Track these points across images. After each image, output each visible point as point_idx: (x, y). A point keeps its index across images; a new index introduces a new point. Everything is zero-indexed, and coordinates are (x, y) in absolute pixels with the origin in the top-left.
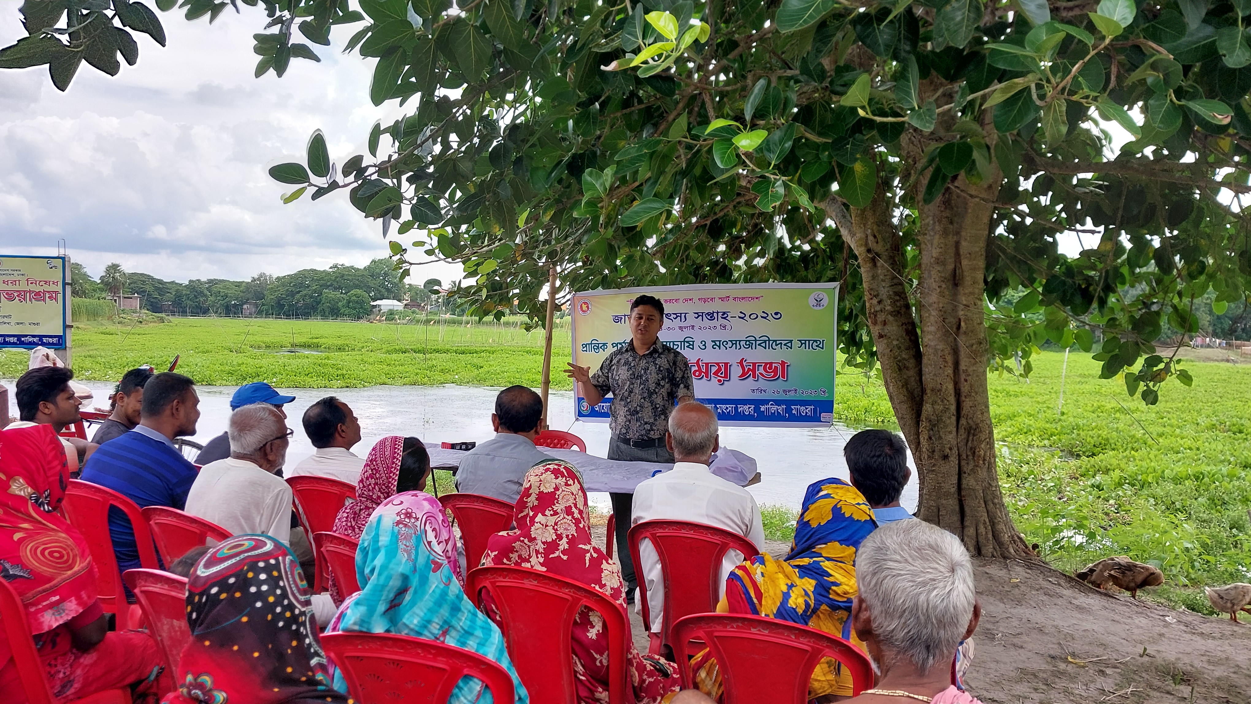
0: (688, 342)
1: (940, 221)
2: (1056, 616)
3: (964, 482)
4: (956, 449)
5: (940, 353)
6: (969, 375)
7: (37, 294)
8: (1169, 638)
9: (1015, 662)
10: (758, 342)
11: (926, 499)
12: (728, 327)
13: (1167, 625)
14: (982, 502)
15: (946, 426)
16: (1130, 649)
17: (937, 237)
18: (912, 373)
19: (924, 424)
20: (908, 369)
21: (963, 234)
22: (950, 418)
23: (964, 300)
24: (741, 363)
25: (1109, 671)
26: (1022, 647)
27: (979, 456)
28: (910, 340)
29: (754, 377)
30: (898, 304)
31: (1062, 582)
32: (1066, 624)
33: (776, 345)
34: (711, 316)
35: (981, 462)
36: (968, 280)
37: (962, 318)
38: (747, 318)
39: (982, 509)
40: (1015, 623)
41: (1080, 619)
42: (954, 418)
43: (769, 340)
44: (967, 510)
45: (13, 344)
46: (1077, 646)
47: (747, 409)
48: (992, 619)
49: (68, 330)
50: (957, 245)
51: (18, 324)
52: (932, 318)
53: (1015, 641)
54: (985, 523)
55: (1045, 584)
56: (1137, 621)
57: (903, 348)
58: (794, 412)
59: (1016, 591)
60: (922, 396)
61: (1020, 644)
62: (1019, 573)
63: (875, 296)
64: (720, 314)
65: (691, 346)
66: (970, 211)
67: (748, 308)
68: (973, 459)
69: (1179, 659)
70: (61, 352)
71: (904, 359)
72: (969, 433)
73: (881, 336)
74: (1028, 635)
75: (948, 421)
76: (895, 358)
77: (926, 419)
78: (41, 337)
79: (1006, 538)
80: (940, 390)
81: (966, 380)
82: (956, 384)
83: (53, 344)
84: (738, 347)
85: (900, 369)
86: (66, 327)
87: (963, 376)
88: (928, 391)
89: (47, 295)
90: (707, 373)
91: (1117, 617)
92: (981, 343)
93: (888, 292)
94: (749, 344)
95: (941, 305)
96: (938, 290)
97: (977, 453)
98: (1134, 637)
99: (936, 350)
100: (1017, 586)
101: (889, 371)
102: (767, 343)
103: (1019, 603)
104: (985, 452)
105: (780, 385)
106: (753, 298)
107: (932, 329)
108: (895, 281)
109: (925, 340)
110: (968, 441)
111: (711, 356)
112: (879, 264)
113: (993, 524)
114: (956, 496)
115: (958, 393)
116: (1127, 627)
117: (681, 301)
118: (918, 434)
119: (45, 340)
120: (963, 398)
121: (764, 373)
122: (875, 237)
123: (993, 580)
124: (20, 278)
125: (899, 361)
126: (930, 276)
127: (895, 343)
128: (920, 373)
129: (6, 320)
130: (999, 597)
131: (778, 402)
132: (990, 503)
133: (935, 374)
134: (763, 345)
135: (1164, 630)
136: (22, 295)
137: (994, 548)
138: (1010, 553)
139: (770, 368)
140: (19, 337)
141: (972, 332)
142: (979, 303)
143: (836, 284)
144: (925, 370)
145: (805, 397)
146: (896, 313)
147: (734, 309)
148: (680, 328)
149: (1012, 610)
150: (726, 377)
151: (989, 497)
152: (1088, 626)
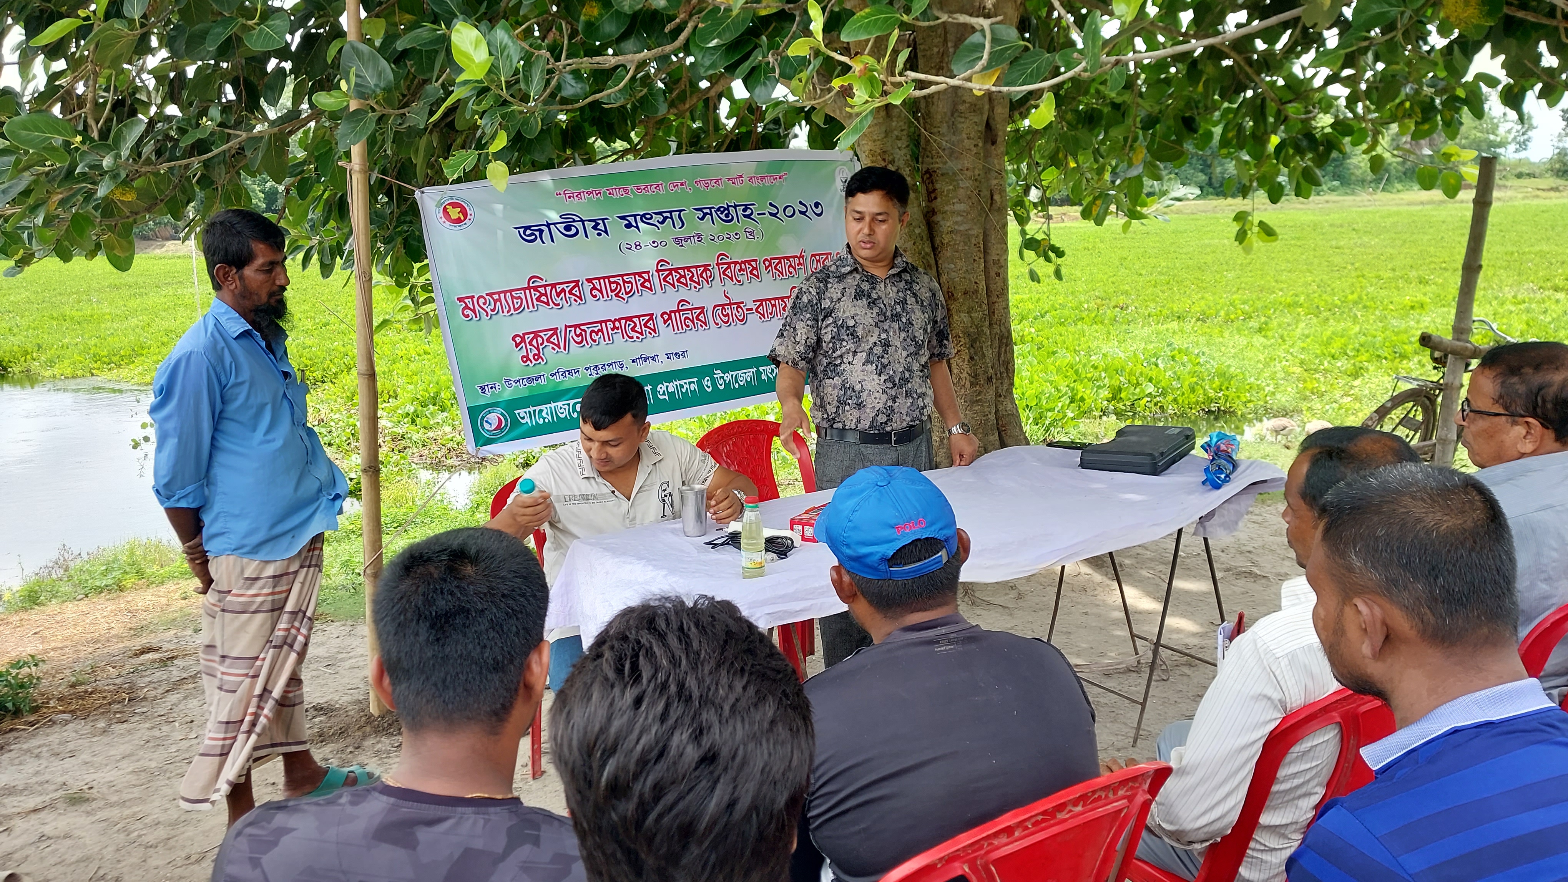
6: (1001, 267)
23: (996, 163)
36: (1000, 136)
37: (997, 188)
52: (961, 192)
82: (986, 280)
87: (993, 270)
107: (960, 207)
115: (987, 292)
120: (995, 299)
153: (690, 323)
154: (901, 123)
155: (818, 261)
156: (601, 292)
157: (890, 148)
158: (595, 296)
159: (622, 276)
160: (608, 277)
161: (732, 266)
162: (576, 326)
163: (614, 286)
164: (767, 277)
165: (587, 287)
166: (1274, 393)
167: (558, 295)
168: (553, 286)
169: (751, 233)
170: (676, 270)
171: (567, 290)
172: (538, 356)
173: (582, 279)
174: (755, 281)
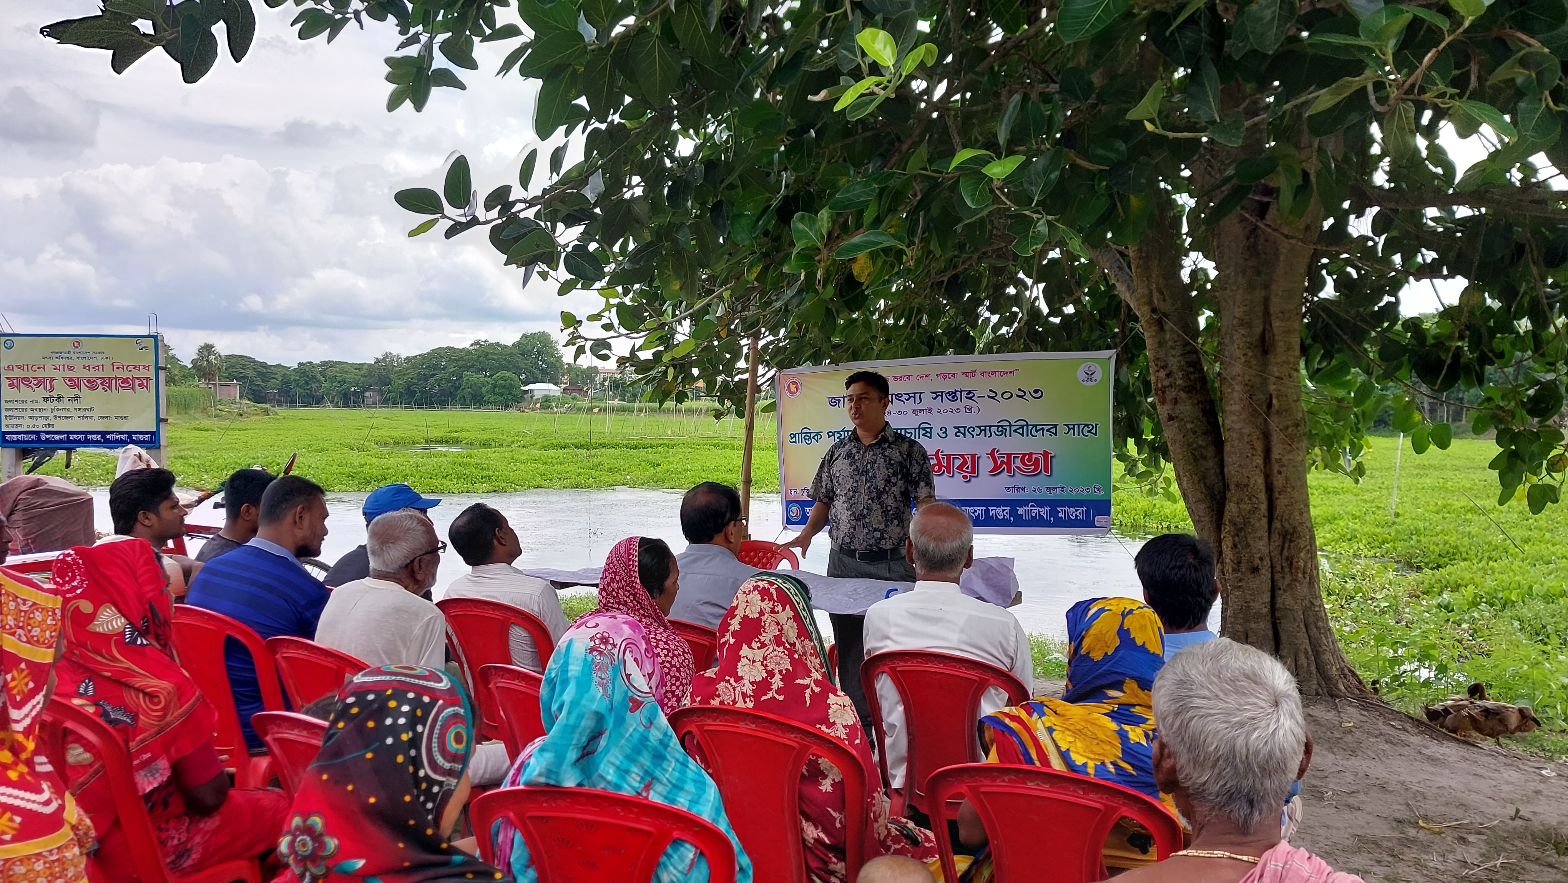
0: (924, 429)
1: (1244, 272)
2: (1402, 770)
3: (1279, 600)
4: (1268, 559)
5: (1246, 439)
6: (1283, 466)
7: (125, 381)
8: (1548, 796)
9: (1351, 827)
10: (1013, 428)
11: (1231, 623)
12: (975, 409)
13: (1544, 779)
14: (1302, 626)
15: (1255, 530)
16: (1498, 811)
17: (1241, 291)
18: (1211, 464)
19: (1227, 529)
20: (1205, 458)
21: (1273, 287)
22: (1259, 520)
23: (1275, 371)
24: (992, 454)
25: (1471, 838)
26: (1359, 809)
27: (1298, 568)
28: (1208, 421)
29: (1009, 471)
30: (1192, 377)
31: (1408, 726)
32: (1414, 780)
33: (1037, 431)
34: (953, 396)
35: (1300, 575)
36: (1281, 346)
37: (1274, 393)
38: (999, 397)
39: (1302, 634)
40: (1349, 778)
41: (1432, 773)
42: (1265, 521)
43: (1027, 425)
44: (1283, 636)
45: (97, 443)
46: (1430, 808)
47: (1000, 512)
48: (1319, 774)
49: (162, 425)
50: (1266, 301)
51: (102, 418)
52: (1236, 394)
53: (1351, 800)
54: (1306, 652)
55: (1386, 729)
56: (1505, 775)
57: (1199, 432)
58: (1060, 515)
59: (1349, 738)
60: (1224, 493)
61: (1356, 804)
62: (1352, 716)
63: (1162, 367)
64: (964, 394)
65: (928, 433)
66: (1282, 258)
67: (999, 384)
68: (1291, 571)
69: (1562, 823)
70: (154, 452)
71: (1201, 446)
72: (1284, 537)
73: (1171, 418)
74: (1366, 794)
75: (1257, 525)
76: (1189, 445)
77: (1230, 522)
78: (130, 434)
79: (1334, 671)
80: (1247, 485)
81: (1280, 472)
82: (1267, 477)
83: (144, 442)
84: (988, 434)
85: (1195, 460)
86: (159, 420)
87: (1276, 468)
88: (1232, 487)
89: (137, 382)
90: (948, 468)
91: (1480, 771)
92: (1298, 425)
93: (1179, 362)
94: (1002, 430)
95: (1247, 378)
96: (1243, 359)
97: (1295, 564)
98: (1503, 795)
99: (1241, 435)
100: (1350, 731)
101: (1182, 462)
102: (1025, 428)
103: (1353, 753)
104: (1306, 563)
105: (1042, 481)
106: (1005, 373)
107: (1236, 408)
108: (1188, 348)
109: (1228, 422)
110: (1283, 549)
111: (953, 446)
112: (1166, 327)
113: (1317, 654)
114: (1269, 618)
115: (1269, 488)
116: (1494, 783)
117: (914, 377)
118: (1219, 541)
119: (134, 437)
120: (1276, 495)
121: (1021, 466)
122: (1162, 293)
123: (1319, 725)
124: (103, 362)
125: (1195, 449)
126: (1232, 342)
127: (1189, 426)
128: (1221, 464)
129: (87, 413)
130: (1327, 745)
131: (1040, 503)
132: (1313, 627)
133: (1240, 466)
134: (1020, 431)
135: (1541, 787)
136: (107, 383)
137: (1319, 684)
138: (1339, 690)
139: (1030, 460)
140: (103, 434)
141: (1286, 410)
142: (1295, 374)
143: (1112, 352)
144: (1228, 460)
145: (1074, 496)
146: (1189, 389)
147: (981, 386)
148: (914, 411)
149: (1345, 762)
150: (973, 472)
151: (1311, 620)
152: (1444, 782)
157: (1163, 356)
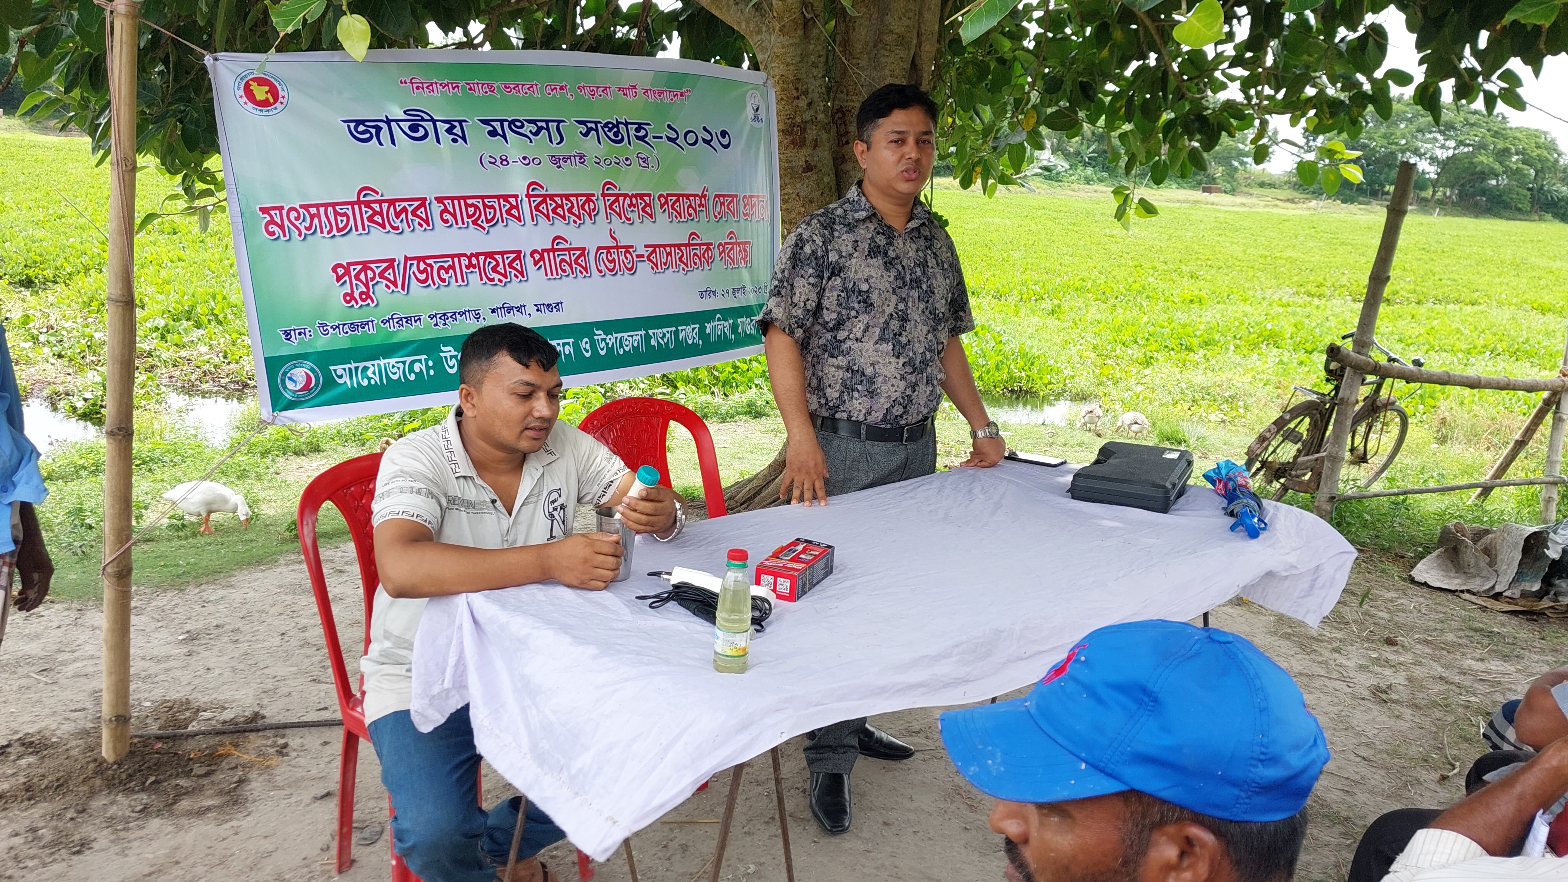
63: (803, 93)
93: (821, 86)
153: (567, 268)
154: (819, 48)
155: (722, 204)
156: (454, 216)
157: (804, 76)
158: (446, 221)
159: (483, 198)
160: (465, 198)
161: (621, 199)
162: (420, 259)
163: (471, 210)
164: (662, 218)
165: (437, 208)
166: (1073, 377)
167: (398, 215)
168: (392, 202)
169: (645, 160)
170: (552, 197)
171: (410, 209)
172: (366, 295)
173: (430, 196)
174: (647, 221)
